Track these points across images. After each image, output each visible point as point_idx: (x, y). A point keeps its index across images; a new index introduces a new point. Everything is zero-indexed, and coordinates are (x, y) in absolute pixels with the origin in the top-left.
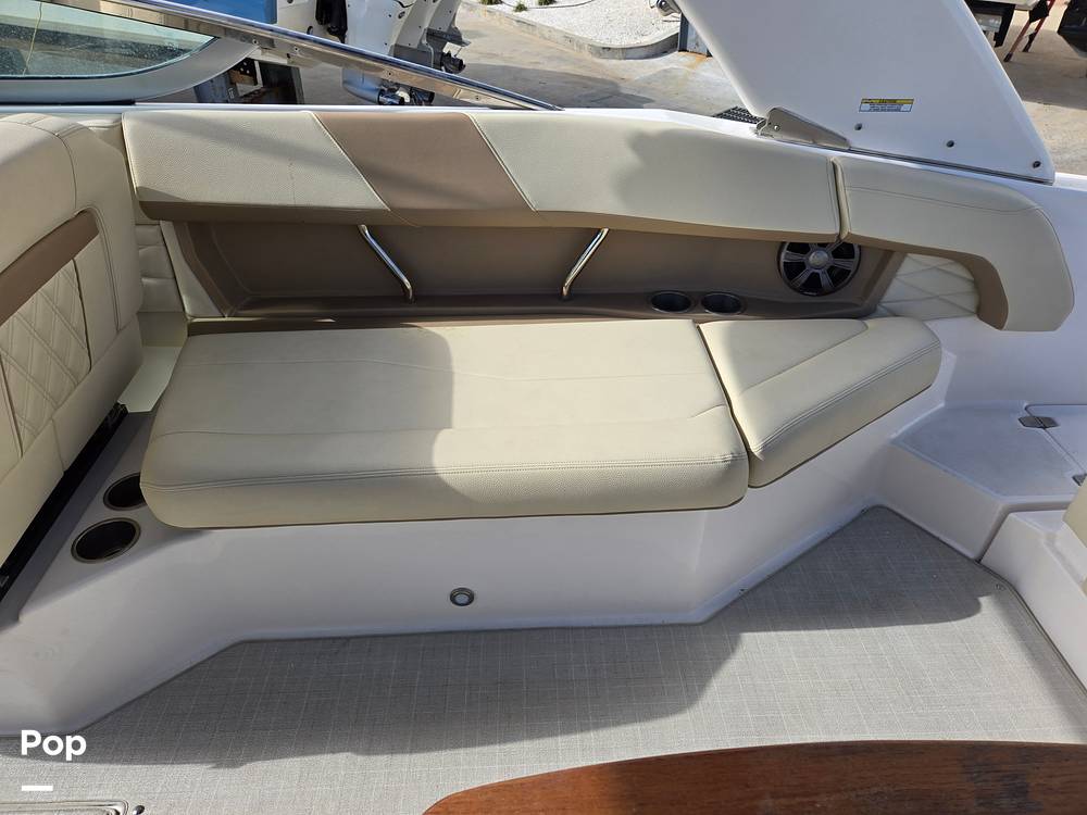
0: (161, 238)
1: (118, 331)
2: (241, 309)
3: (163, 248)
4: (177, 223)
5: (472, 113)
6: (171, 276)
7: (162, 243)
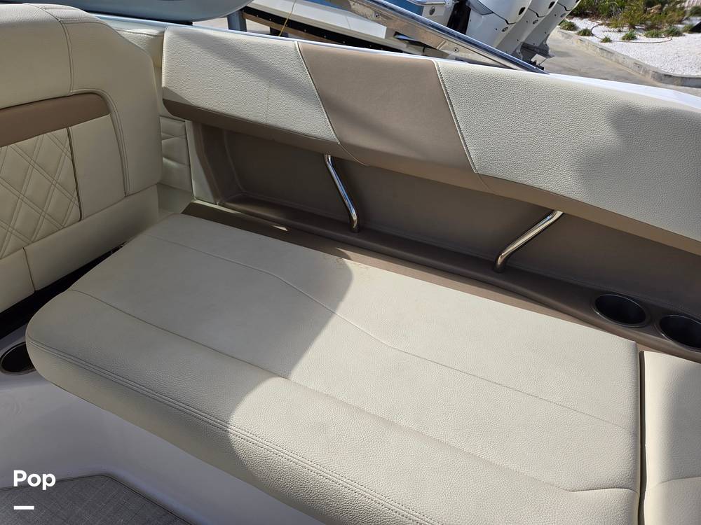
0: (184, 133)
1: (126, 196)
2: (228, 202)
3: (185, 140)
4: (195, 123)
5: (438, 62)
6: (187, 164)
7: (184, 137)
